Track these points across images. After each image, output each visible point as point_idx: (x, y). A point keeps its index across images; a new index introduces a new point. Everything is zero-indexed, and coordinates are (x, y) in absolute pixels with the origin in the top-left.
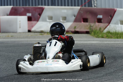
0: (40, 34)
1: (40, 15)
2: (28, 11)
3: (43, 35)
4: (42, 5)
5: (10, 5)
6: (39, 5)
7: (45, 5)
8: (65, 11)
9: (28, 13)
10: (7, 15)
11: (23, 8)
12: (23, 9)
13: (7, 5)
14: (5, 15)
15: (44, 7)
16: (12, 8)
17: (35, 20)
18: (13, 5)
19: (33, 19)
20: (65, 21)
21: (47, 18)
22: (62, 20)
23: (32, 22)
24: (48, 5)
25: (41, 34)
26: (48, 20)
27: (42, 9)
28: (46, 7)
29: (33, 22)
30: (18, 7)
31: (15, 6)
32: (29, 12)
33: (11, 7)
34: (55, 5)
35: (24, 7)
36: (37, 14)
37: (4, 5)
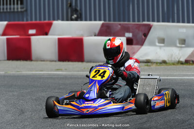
0: (145, 65)
1: (146, 35)
2: (127, 29)
3: (150, 66)
4: (148, 20)
5: (100, 20)
6: (144, 20)
7: (153, 21)
8: (184, 30)
9: (127, 32)
10: (95, 36)
11: (120, 24)
12: (119, 26)
13: (95, 20)
14: (91, 36)
15: (151, 23)
16: (103, 25)
17: (137, 44)
18: (105, 20)
19: (134, 42)
20: (183, 46)
21: (157, 41)
22: (180, 44)
23: (133, 46)
24: (158, 21)
25: (147, 65)
26: (157, 44)
27: (149, 27)
28: (155, 24)
29: (135, 47)
30: (112, 22)
31: (107, 22)
32: (129, 32)
33: (102, 22)
34: (168, 21)
35: (122, 23)
36: (141, 35)
37: (91, 20)
